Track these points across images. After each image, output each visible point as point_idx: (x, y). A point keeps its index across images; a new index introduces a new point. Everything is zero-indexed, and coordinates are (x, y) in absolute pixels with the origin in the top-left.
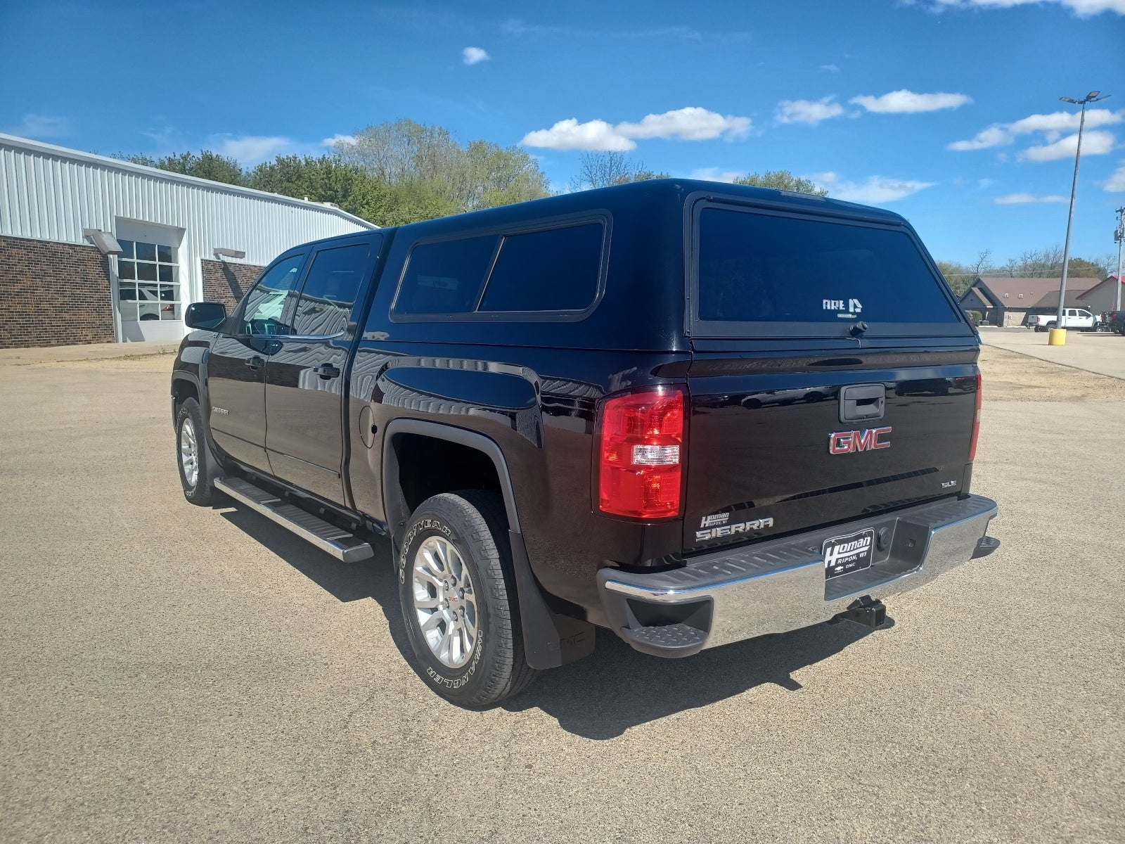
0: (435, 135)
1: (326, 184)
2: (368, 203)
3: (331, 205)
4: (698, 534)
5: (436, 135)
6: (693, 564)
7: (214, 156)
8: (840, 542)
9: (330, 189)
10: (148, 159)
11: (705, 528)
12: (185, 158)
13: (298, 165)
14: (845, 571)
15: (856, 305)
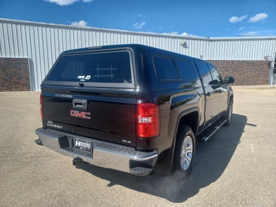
4: (47, 124)
15: (88, 77)
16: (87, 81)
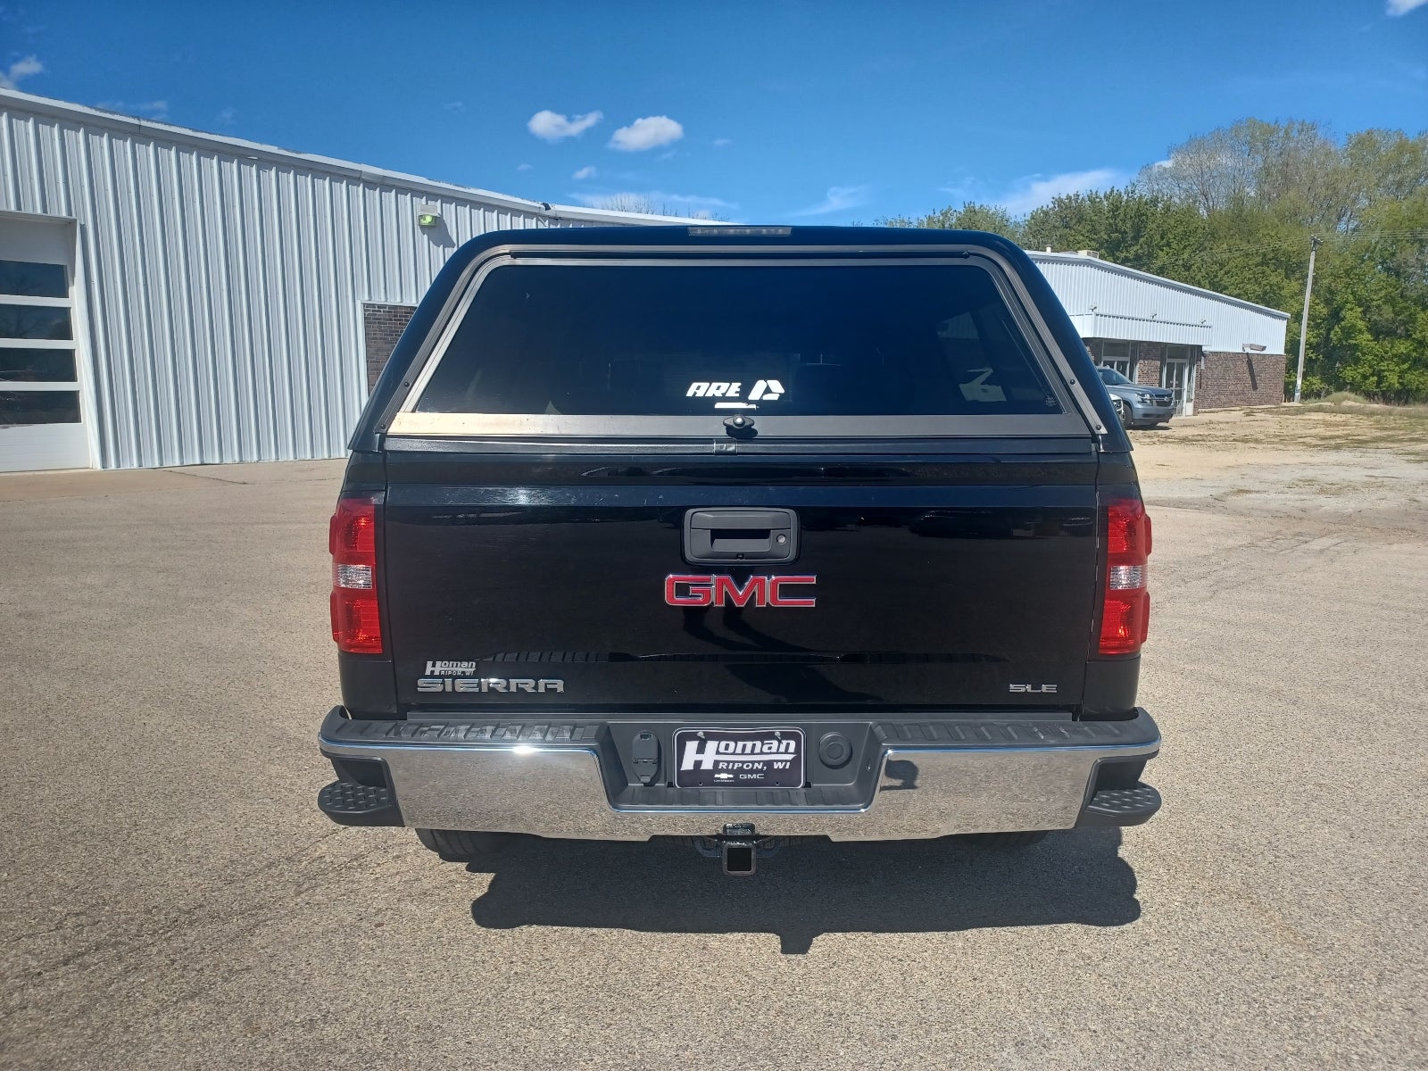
0: (1292, 135)
1: (1110, 224)
2: (1168, 244)
3: (1088, 254)
4: (421, 682)
5: (1294, 134)
6: (414, 718)
7: (977, 208)
8: (718, 737)
9: (1116, 231)
10: (906, 221)
11: (432, 676)
12: (945, 214)
13: (1079, 207)
14: (736, 782)
15: (769, 389)
16: (765, 408)
